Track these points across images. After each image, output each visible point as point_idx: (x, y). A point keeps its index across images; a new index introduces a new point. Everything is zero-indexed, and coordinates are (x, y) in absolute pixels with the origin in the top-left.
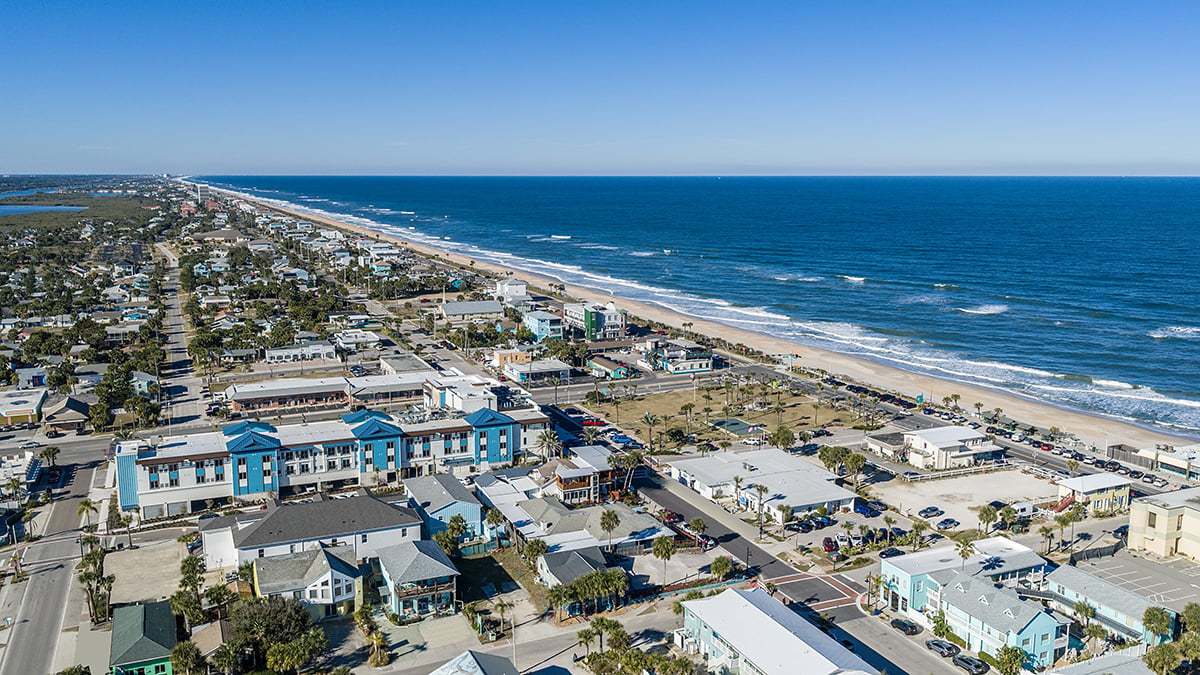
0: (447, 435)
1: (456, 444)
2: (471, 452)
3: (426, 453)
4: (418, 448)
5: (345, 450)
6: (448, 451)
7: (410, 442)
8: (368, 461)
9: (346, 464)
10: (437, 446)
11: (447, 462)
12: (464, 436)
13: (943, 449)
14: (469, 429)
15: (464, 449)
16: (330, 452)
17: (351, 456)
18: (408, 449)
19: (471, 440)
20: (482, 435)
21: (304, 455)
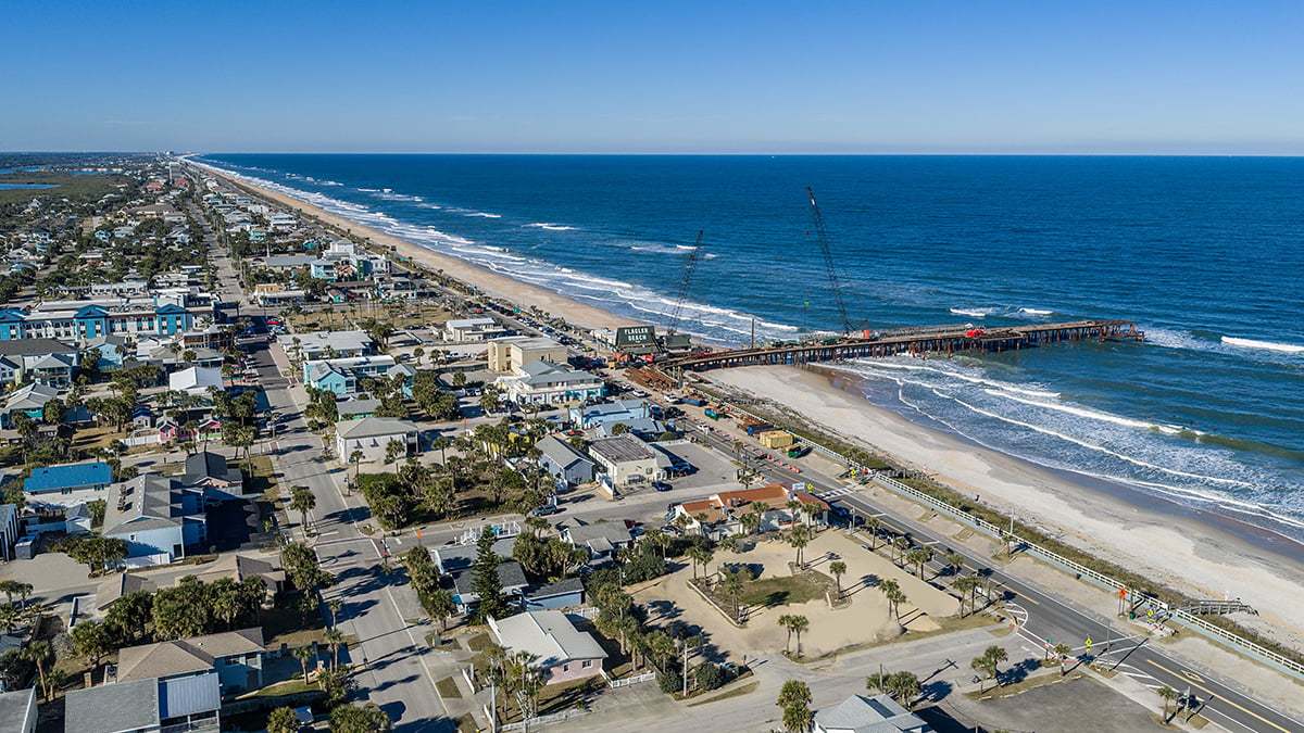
0: (139, 319)
1: (145, 325)
2: (156, 330)
3: (124, 330)
4: (118, 326)
5: (67, 325)
6: (140, 329)
7: (112, 322)
8: (82, 332)
9: (68, 334)
10: (132, 326)
11: (139, 336)
12: (151, 320)
13: (458, 329)
14: (154, 315)
15: (151, 328)
16: (57, 326)
17: (71, 329)
18: (111, 326)
19: (156, 323)
20: (164, 319)
21: (39, 327)
